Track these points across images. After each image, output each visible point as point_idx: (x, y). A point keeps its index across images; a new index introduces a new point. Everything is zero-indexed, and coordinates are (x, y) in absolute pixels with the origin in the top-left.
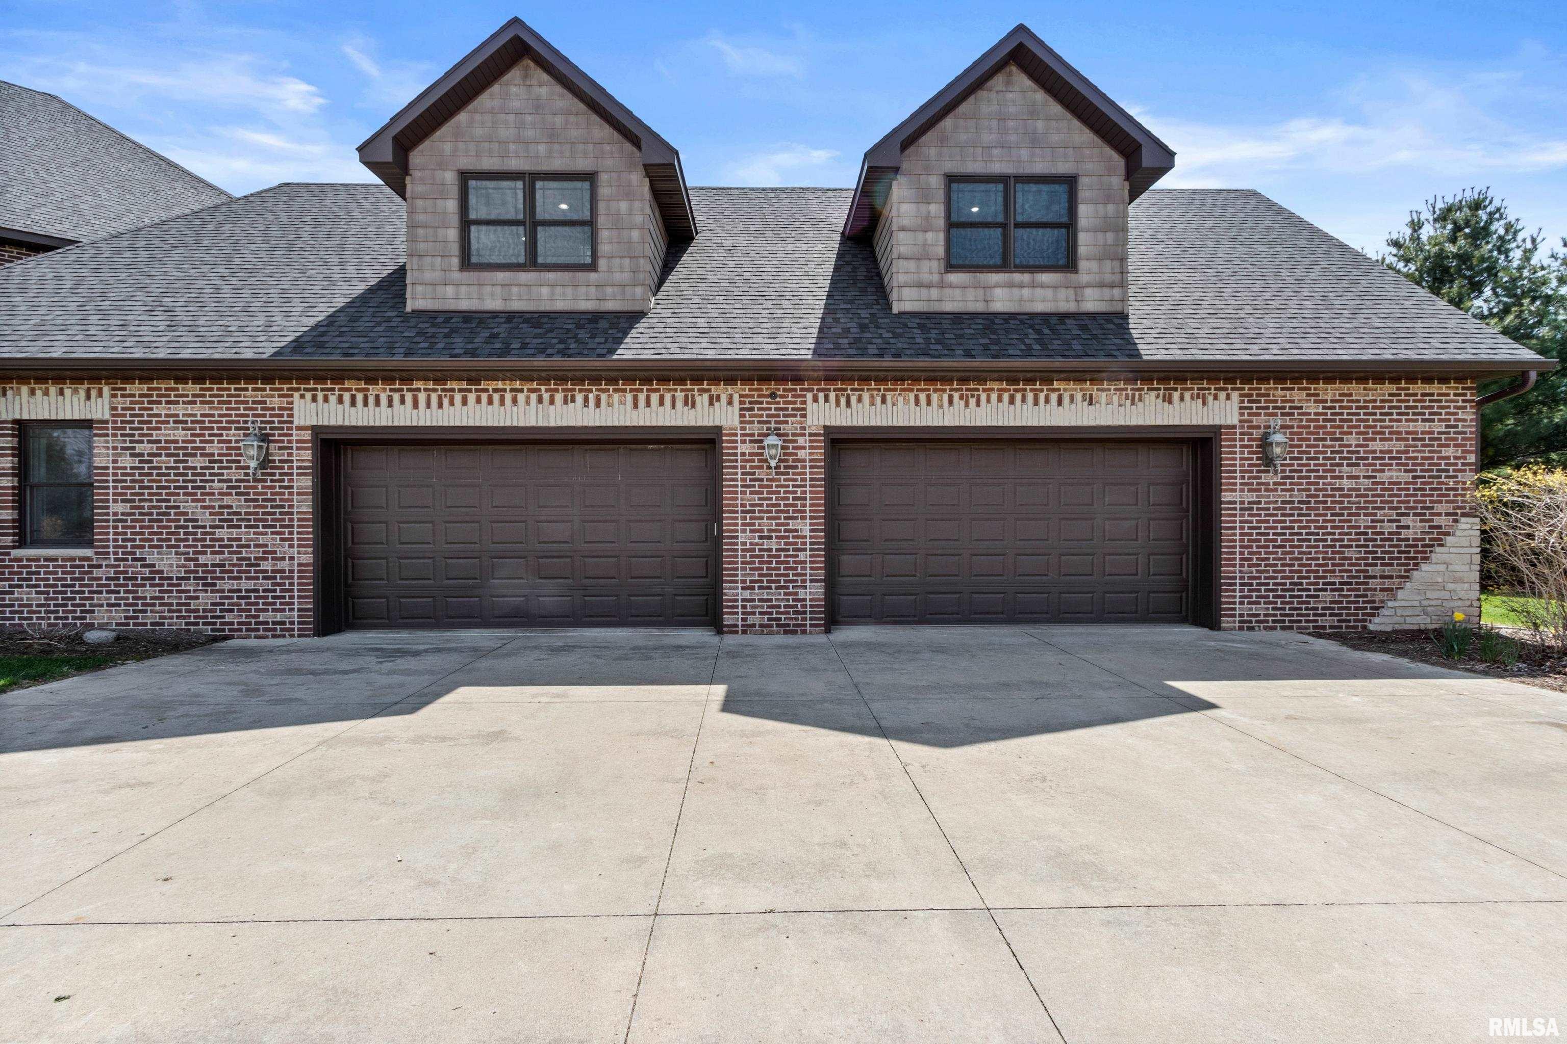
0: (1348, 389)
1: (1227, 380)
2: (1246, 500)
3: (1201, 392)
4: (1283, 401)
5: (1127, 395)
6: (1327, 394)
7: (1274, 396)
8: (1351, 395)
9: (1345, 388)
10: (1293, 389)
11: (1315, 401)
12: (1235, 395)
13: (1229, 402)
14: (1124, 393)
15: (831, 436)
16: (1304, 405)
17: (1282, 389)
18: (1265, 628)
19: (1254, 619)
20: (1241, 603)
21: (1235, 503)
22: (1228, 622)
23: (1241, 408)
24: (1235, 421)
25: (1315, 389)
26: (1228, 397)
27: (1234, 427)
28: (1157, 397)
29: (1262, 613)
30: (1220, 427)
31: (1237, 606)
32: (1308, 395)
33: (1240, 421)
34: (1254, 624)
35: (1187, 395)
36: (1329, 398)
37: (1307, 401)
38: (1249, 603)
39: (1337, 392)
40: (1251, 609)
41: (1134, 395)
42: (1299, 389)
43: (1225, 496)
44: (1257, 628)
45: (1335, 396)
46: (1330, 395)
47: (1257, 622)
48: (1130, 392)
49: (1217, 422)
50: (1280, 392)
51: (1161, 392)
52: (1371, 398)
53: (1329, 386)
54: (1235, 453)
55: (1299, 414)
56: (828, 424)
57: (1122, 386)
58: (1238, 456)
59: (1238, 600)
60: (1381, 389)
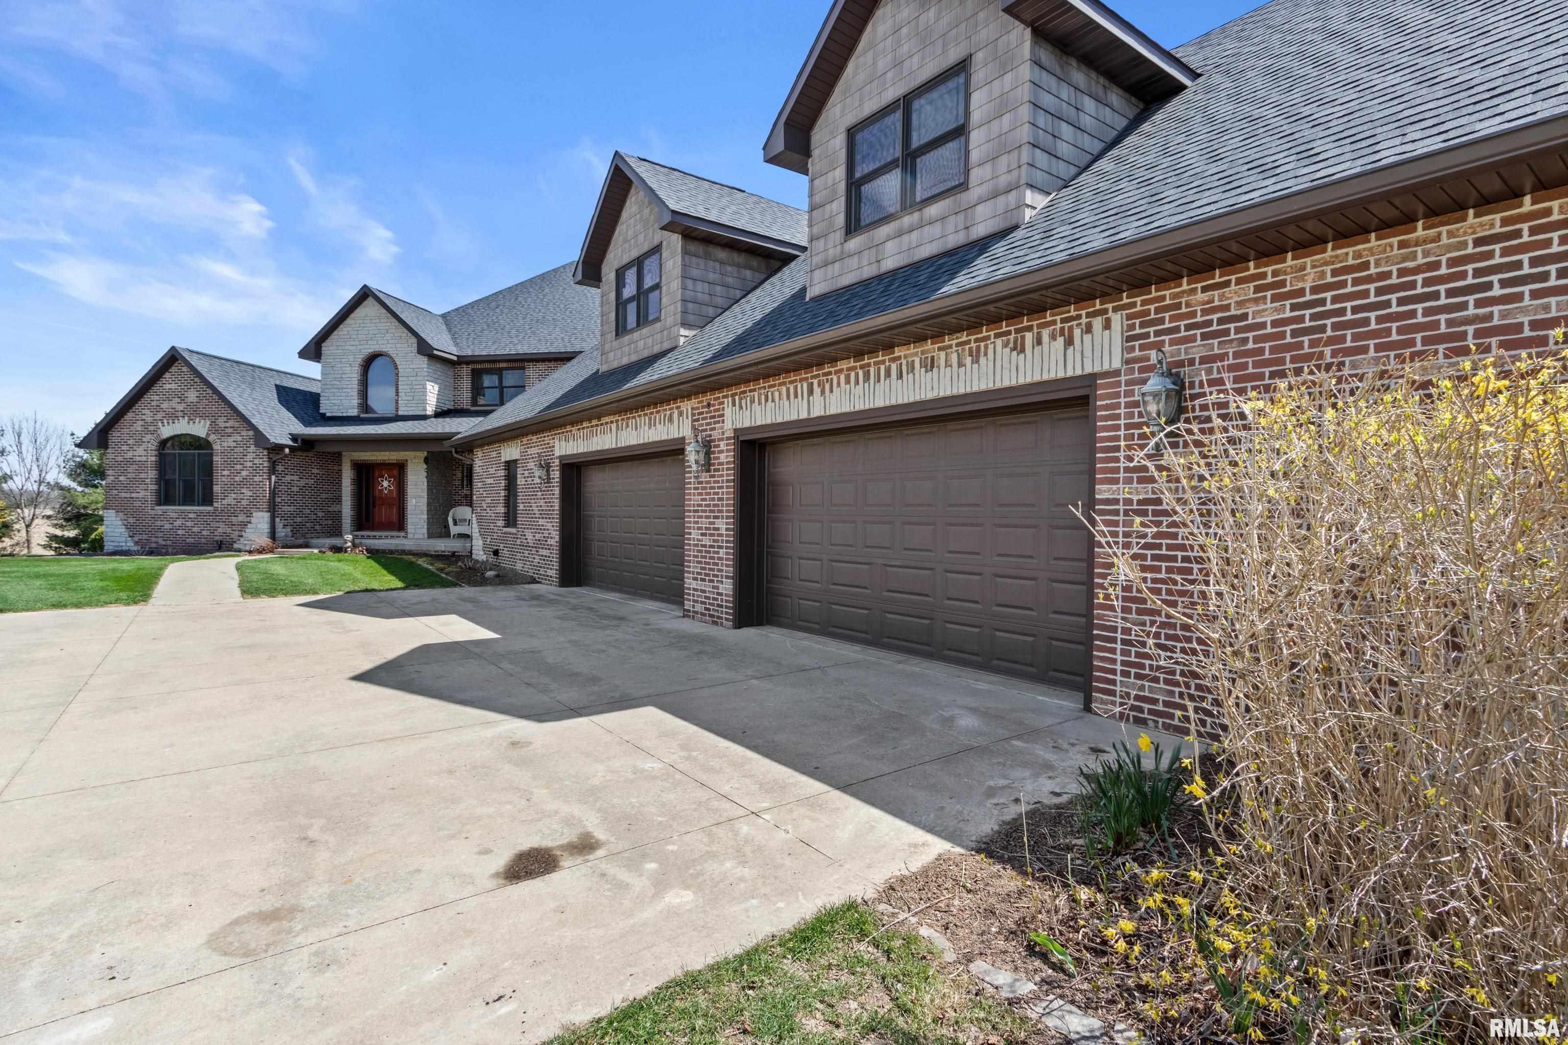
0: (1357, 255)
1: (1105, 296)
2: (1135, 498)
3: (1067, 325)
4: (1205, 312)
5: (970, 349)
6: (1302, 279)
7: (1188, 305)
8: (1365, 266)
9: (1349, 254)
10: (1227, 284)
11: (1274, 299)
12: (1117, 319)
13: (1107, 332)
14: (967, 347)
15: (741, 438)
16: (1251, 309)
17: (1205, 289)
18: (1167, 727)
19: (1146, 706)
20: (1125, 674)
21: (1116, 501)
22: (1103, 702)
23: (1129, 339)
24: (1117, 364)
25: (1275, 273)
26: (1107, 325)
27: (1117, 373)
28: (1005, 345)
29: (1161, 698)
30: (1093, 376)
31: (1118, 678)
32: (1258, 289)
33: (1128, 362)
34: (1146, 716)
35: (1046, 333)
36: (1308, 285)
37: (1256, 301)
38: (1138, 676)
39: (1328, 269)
40: (1142, 688)
41: (978, 348)
42: (1239, 282)
43: (1101, 492)
44: (1151, 723)
45: (1322, 275)
46: (1309, 279)
47: (1151, 712)
48: (973, 345)
49: (1088, 370)
50: (1200, 296)
51: (1012, 337)
52: (1421, 260)
53: (1308, 260)
54: (1118, 417)
55: (1238, 330)
56: (739, 426)
57: (964, 339)
58: (1122, 422)
59: (1119, 667)
60: (1450, 234)
